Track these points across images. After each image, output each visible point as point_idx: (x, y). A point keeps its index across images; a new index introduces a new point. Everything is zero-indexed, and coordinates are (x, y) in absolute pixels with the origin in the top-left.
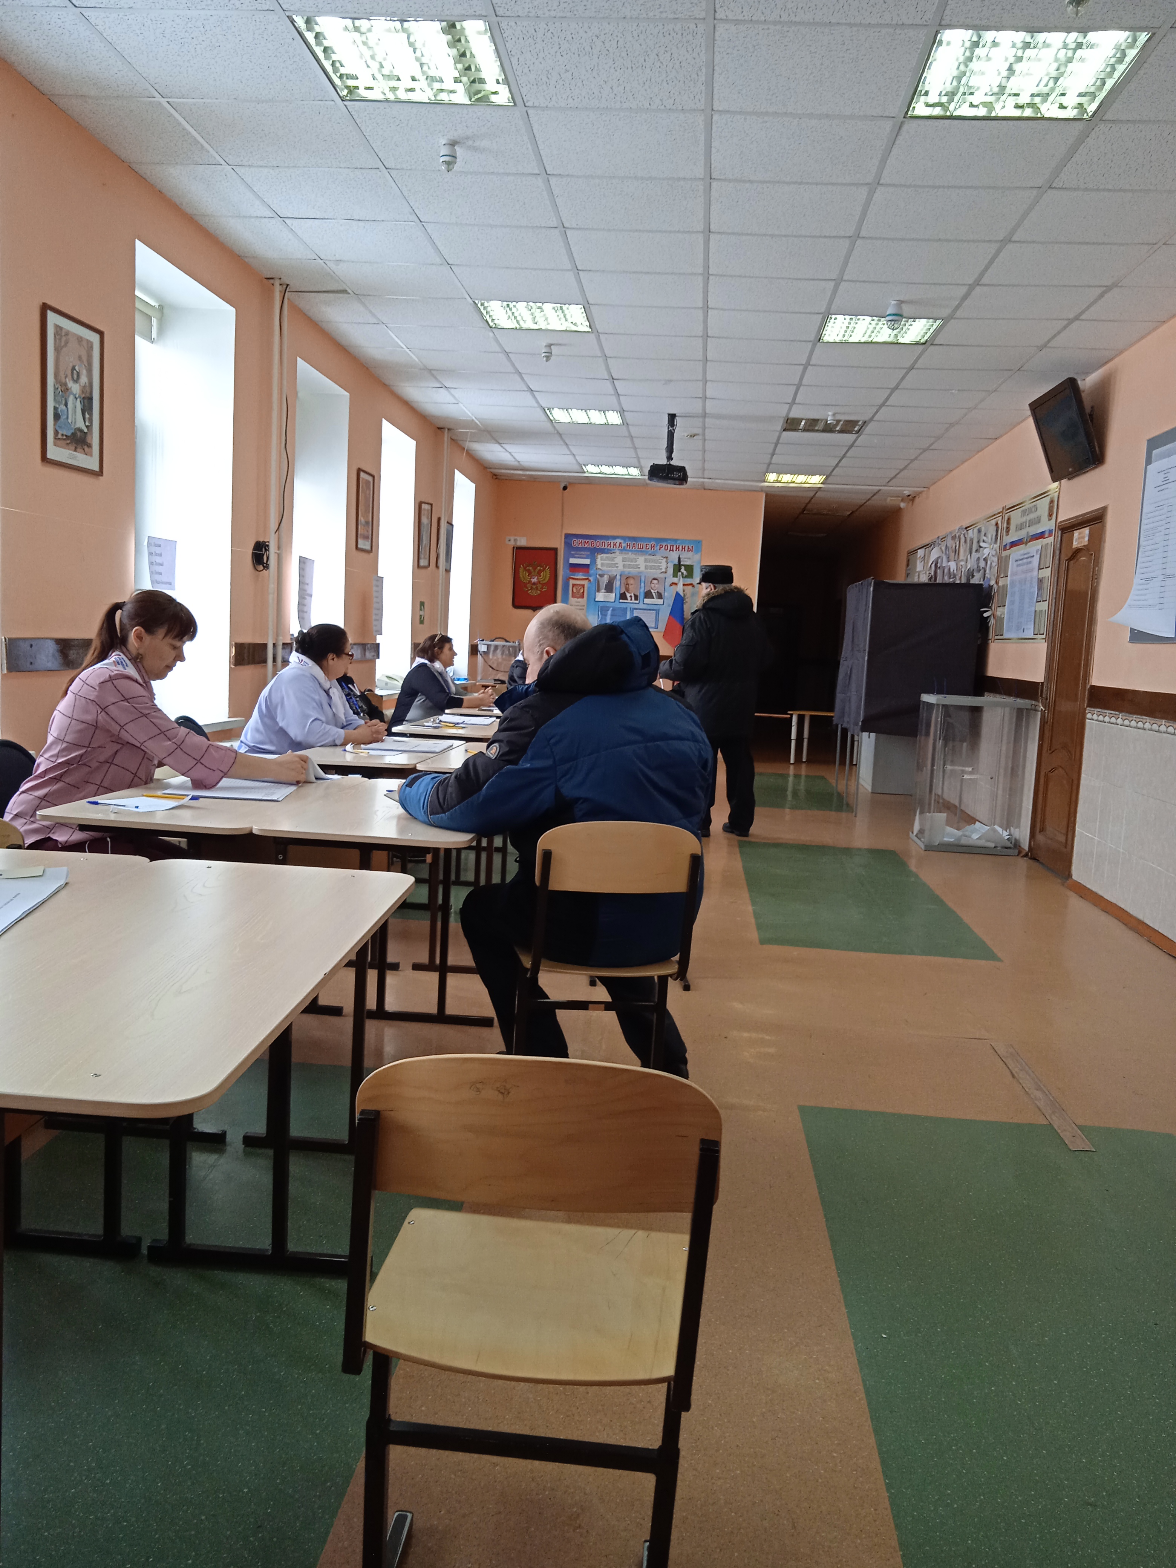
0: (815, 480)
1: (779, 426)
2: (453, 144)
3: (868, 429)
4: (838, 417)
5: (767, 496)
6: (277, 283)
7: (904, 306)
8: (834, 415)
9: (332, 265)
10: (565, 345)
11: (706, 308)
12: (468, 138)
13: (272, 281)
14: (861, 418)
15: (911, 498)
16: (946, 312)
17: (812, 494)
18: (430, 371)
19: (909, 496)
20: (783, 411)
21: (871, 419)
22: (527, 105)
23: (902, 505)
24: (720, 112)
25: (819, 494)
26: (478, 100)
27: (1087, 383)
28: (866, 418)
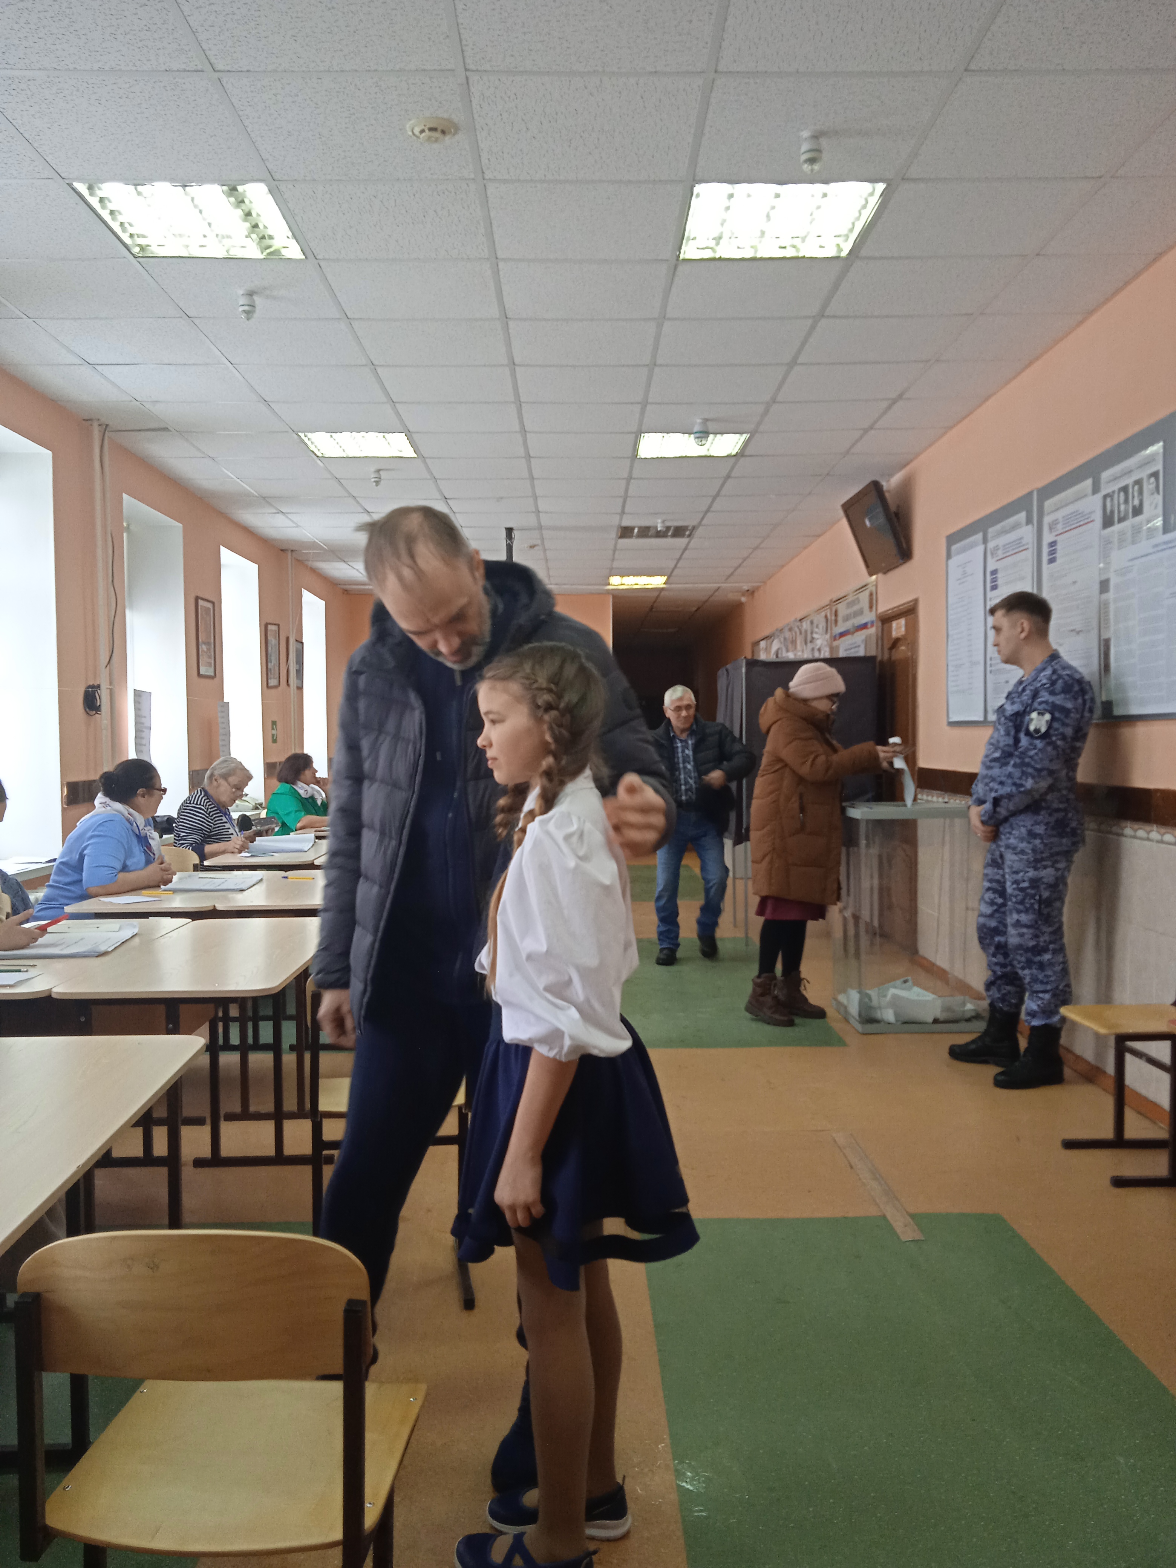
0: (658, 582)
1: (613, 534)
2: (251, 294)
3: (699, 532)
4: (668, 524)
5: (614, 597)
6: (96, 424)
7: (709, 424)
8: (663, 522)
9: (148, 406)
10: (393, 470)
11: (524, 431)
12: (265, 288)
13: (90, 422)
14: (690, 522)
15: (751, 593)
16: (752, 427)
17: (656, 594)
18: (264, 498)
19: (748, 591)
20: (615, 521)
21: (700, 524)
22: (317, 257)
23: (743, 599)
24: (505, 260)
25: (662, 593)
26: (269, 254)
27: (891, 484)
28: (695, 523)
